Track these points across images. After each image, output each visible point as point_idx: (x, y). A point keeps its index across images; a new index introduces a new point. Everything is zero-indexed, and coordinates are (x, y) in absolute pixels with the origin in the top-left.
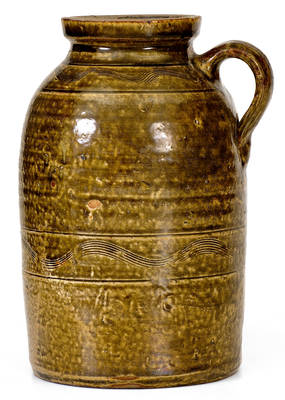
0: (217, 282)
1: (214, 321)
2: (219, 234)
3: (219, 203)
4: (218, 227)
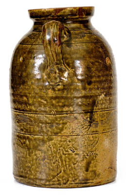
0: (28, 138)
1: (28, 156)
2: (27, 114)
3: (26, 99)
4: (26, 111)
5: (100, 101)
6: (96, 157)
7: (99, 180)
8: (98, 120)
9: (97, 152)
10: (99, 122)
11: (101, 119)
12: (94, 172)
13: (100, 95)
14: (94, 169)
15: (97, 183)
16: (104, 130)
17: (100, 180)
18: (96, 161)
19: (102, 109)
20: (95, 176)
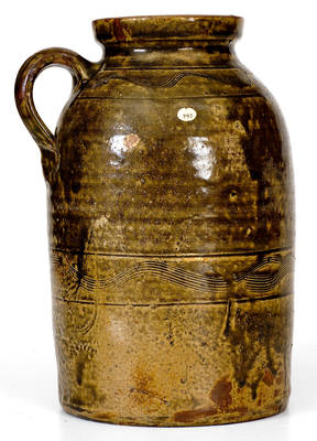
5: (97, 231)
6: (92, 356)
7: (102, 410)
8: (94, 274)
9: (95, 346)
10: (96, 278)
11: (100, 273)
12: (92, 389)
13: (95, 218)
14: (92, 382)
15: (100, 417)
16: (107, 299)
17: (105, 412)
18: (95, 366)
19: (101, 249)
20: (95, 400)
